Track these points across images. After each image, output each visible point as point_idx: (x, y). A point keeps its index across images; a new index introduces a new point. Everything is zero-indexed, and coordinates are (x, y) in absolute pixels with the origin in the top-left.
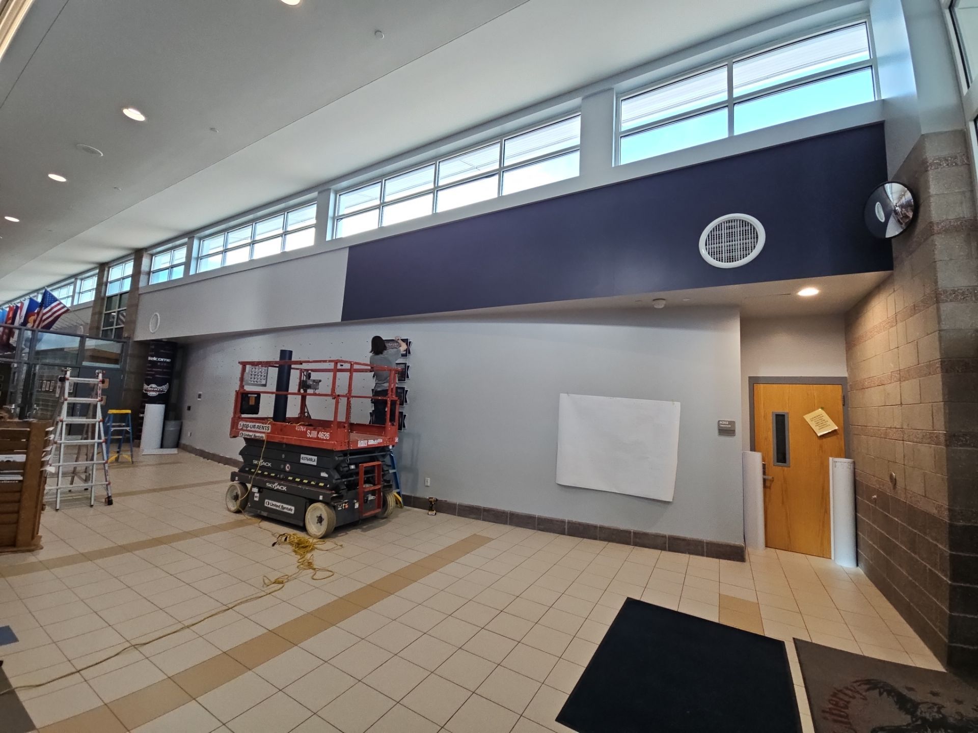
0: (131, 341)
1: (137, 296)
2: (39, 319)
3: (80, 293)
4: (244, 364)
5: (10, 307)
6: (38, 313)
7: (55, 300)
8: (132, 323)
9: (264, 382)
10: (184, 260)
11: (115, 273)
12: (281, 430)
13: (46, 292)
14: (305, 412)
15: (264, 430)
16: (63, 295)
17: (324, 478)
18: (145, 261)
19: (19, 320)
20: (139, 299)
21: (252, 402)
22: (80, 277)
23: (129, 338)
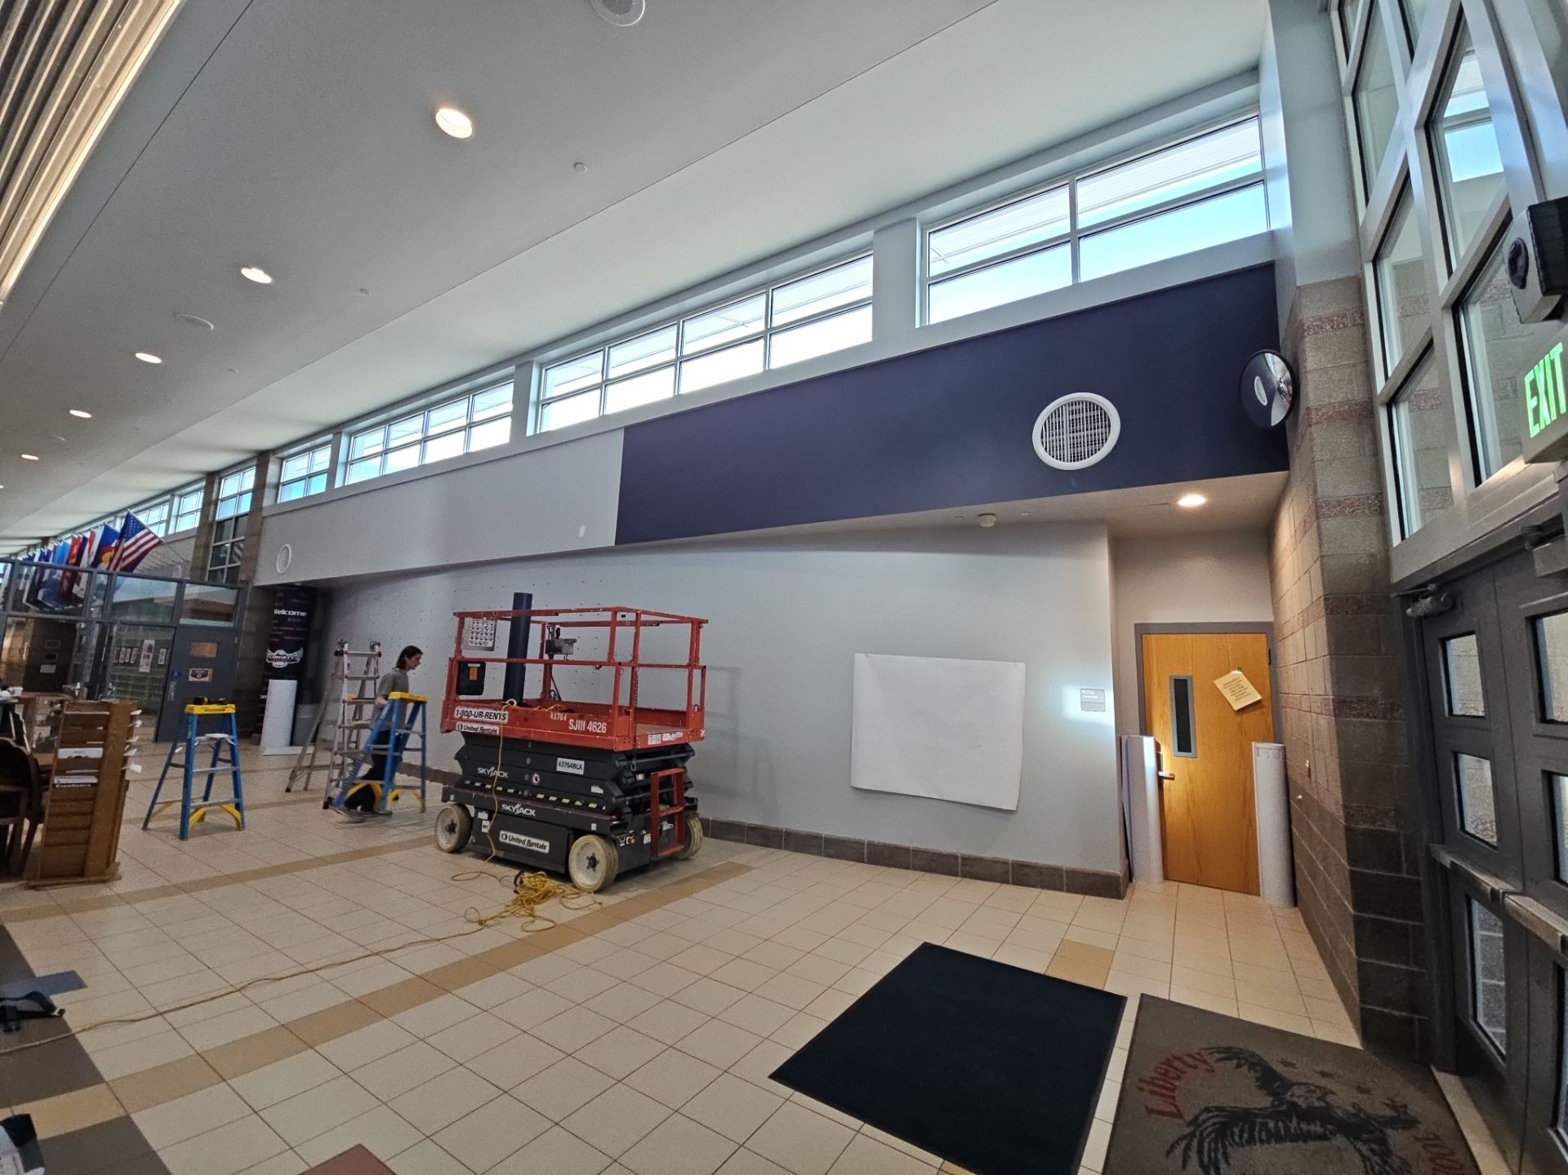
0: (250, 587)
1: (259, 519)
2: (118, 556)
3: (177, 516)
4: (462, 616)
5: (74, 539)
6: (117, 548)
7: (142, 527)
8: (253, 560)
9: (490, 644)
10: (326, 466)
11: (229, 486)
12: (526, 720)
13: (128, 517)
14: (550, 691)
15: (498, 720)
16: (153, 520)
17: (597, 795)
18: (272, 469)
19: (86, 561)
20: (262, 524)
21: (473, 676)
22: (179, 493)
23: (247, 582)
